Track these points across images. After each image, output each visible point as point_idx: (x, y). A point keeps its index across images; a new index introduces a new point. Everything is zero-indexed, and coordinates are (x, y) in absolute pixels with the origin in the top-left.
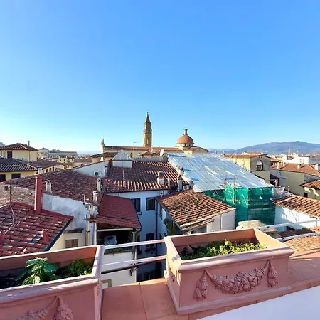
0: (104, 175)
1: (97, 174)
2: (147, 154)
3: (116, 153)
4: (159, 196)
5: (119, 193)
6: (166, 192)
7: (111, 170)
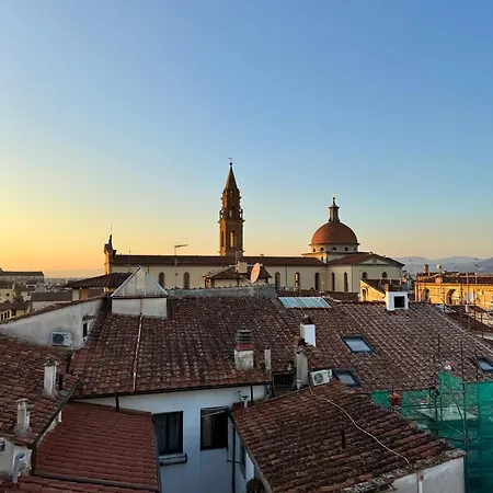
0: (80, 342)
1: (58, 338)
2: (223, 277)
3: (128, 275)
4: (238, 406)
5: (117, 395)
6: (259, 393)
7: (105, 325)
